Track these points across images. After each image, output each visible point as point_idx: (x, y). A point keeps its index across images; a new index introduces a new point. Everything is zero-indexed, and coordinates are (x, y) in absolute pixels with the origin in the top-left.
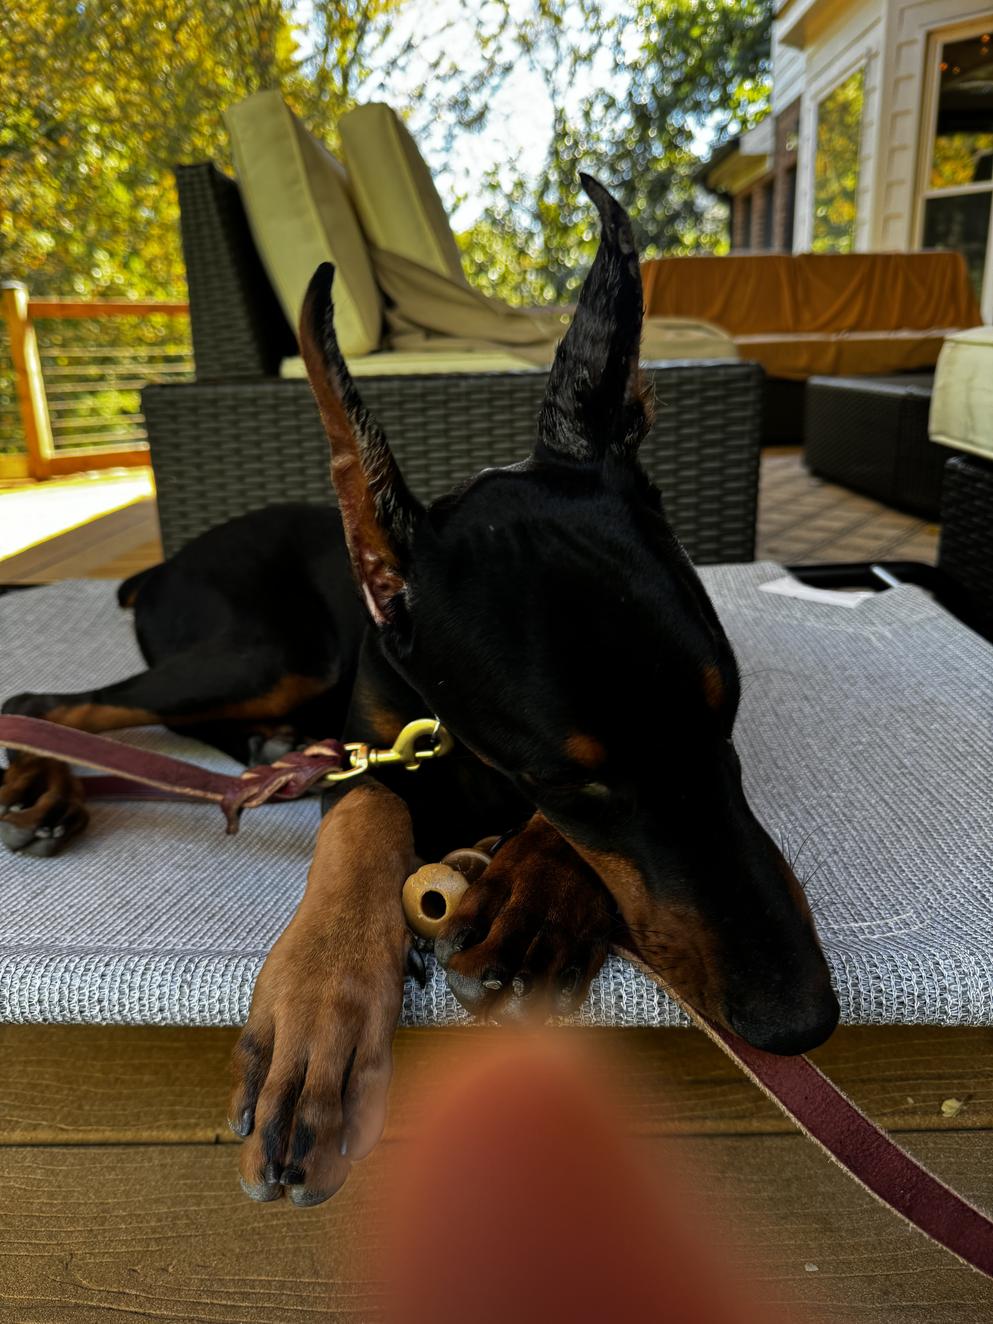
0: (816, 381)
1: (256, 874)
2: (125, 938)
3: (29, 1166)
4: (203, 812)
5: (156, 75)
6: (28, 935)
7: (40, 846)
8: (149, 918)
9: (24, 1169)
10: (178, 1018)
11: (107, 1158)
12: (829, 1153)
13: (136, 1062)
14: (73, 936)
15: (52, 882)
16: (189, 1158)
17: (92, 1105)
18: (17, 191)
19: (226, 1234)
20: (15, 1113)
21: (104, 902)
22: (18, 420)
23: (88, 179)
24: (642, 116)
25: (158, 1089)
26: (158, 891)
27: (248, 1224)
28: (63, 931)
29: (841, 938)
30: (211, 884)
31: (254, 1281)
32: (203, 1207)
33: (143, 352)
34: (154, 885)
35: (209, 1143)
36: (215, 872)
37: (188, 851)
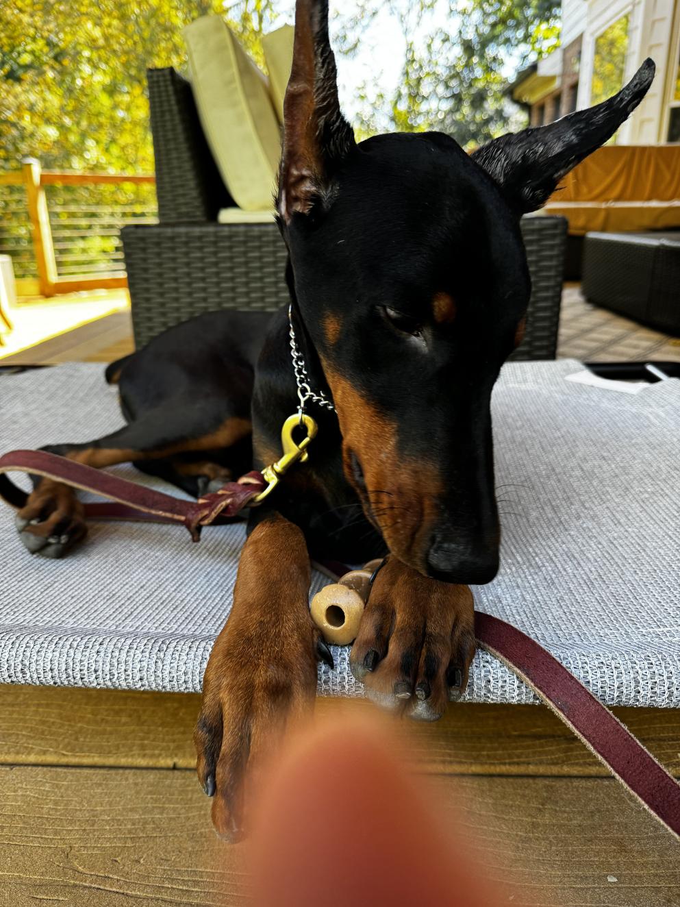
0: (592, 235)
1: (206, 576)
2: (112, 622)
3: (41, 781)
4: (166, 530)
5: (130, 16)
6: (42, 618)
7: (51, 550)
8: (130, 607)
9: (36, 783)
10: (154, 686)
11: (97, 776)
12: (643, 802)
13: (117, 707)
14: (75, 620)
15: (59, 578)
16: (154, 779)
17: (85, 738)
18: (33, 96)
19: (181, 836)
20: (31, 742)
21: (96, 594)
22: (33, 256)
23: (82, 89)
24: (468, 48)
25: (132, 728)
26: (135, 587)
27: (197, 830)
28: (68, 616)
29: (649, 640)
30: (174, 582)
31: (202, 872)
32: (165, 815)
33: (118, 209)
34: (132, 582)
35: (168, 769)
36: (176, 574)
37: (156, 557)
